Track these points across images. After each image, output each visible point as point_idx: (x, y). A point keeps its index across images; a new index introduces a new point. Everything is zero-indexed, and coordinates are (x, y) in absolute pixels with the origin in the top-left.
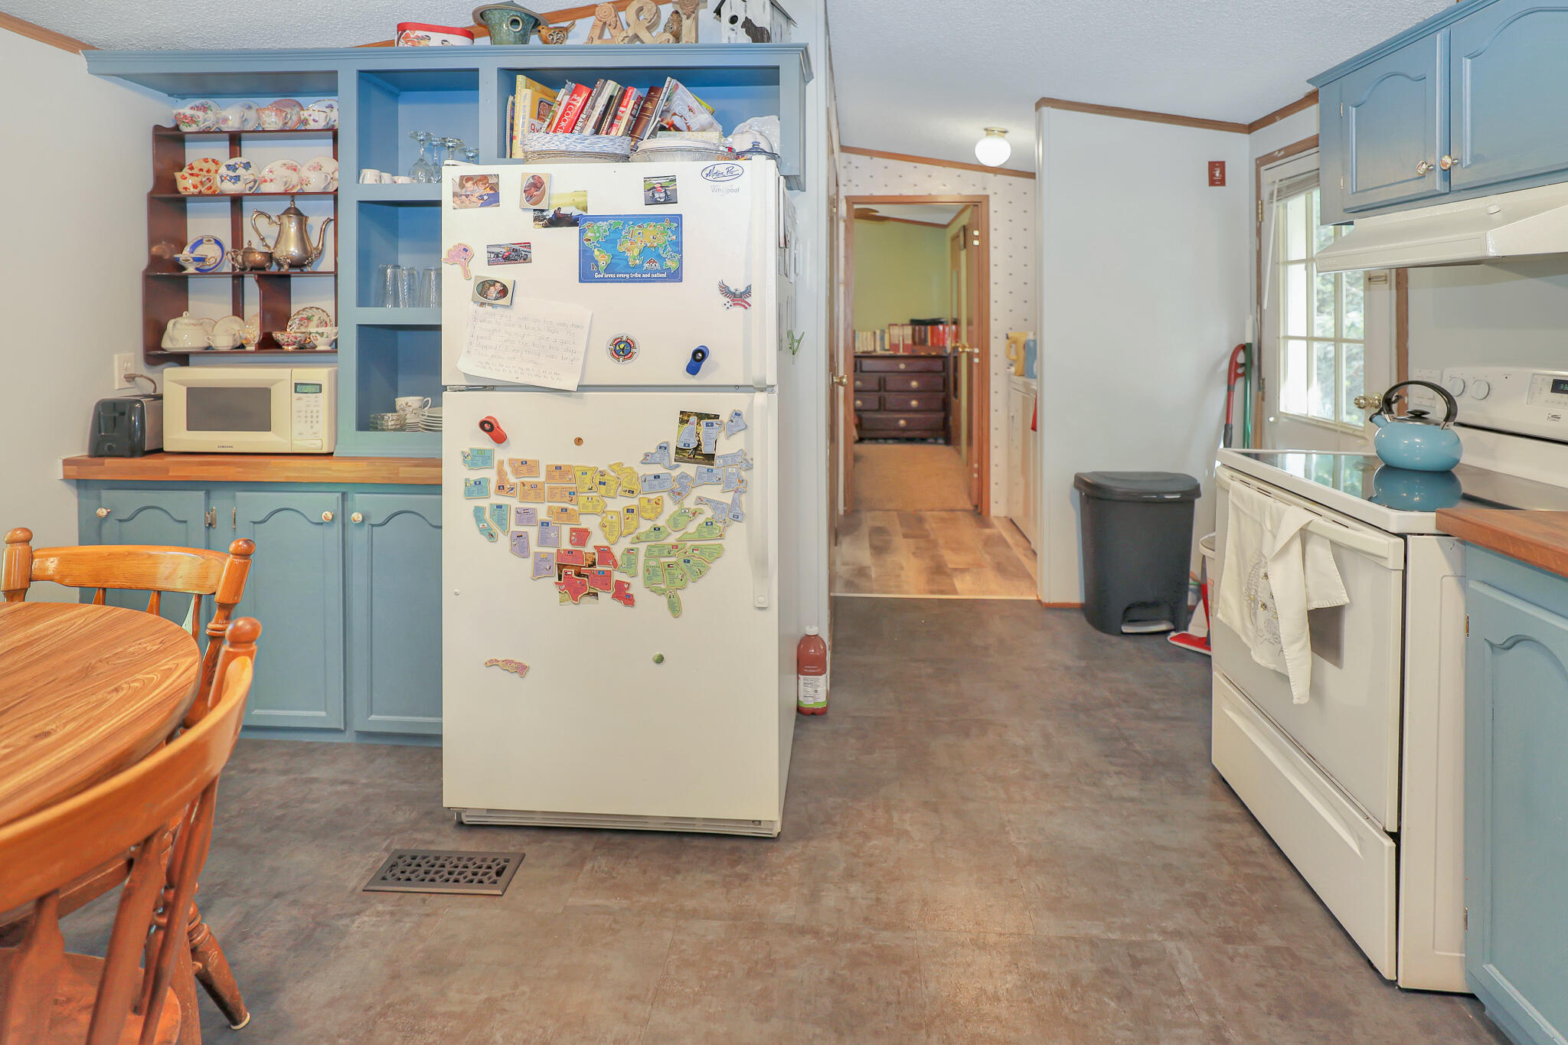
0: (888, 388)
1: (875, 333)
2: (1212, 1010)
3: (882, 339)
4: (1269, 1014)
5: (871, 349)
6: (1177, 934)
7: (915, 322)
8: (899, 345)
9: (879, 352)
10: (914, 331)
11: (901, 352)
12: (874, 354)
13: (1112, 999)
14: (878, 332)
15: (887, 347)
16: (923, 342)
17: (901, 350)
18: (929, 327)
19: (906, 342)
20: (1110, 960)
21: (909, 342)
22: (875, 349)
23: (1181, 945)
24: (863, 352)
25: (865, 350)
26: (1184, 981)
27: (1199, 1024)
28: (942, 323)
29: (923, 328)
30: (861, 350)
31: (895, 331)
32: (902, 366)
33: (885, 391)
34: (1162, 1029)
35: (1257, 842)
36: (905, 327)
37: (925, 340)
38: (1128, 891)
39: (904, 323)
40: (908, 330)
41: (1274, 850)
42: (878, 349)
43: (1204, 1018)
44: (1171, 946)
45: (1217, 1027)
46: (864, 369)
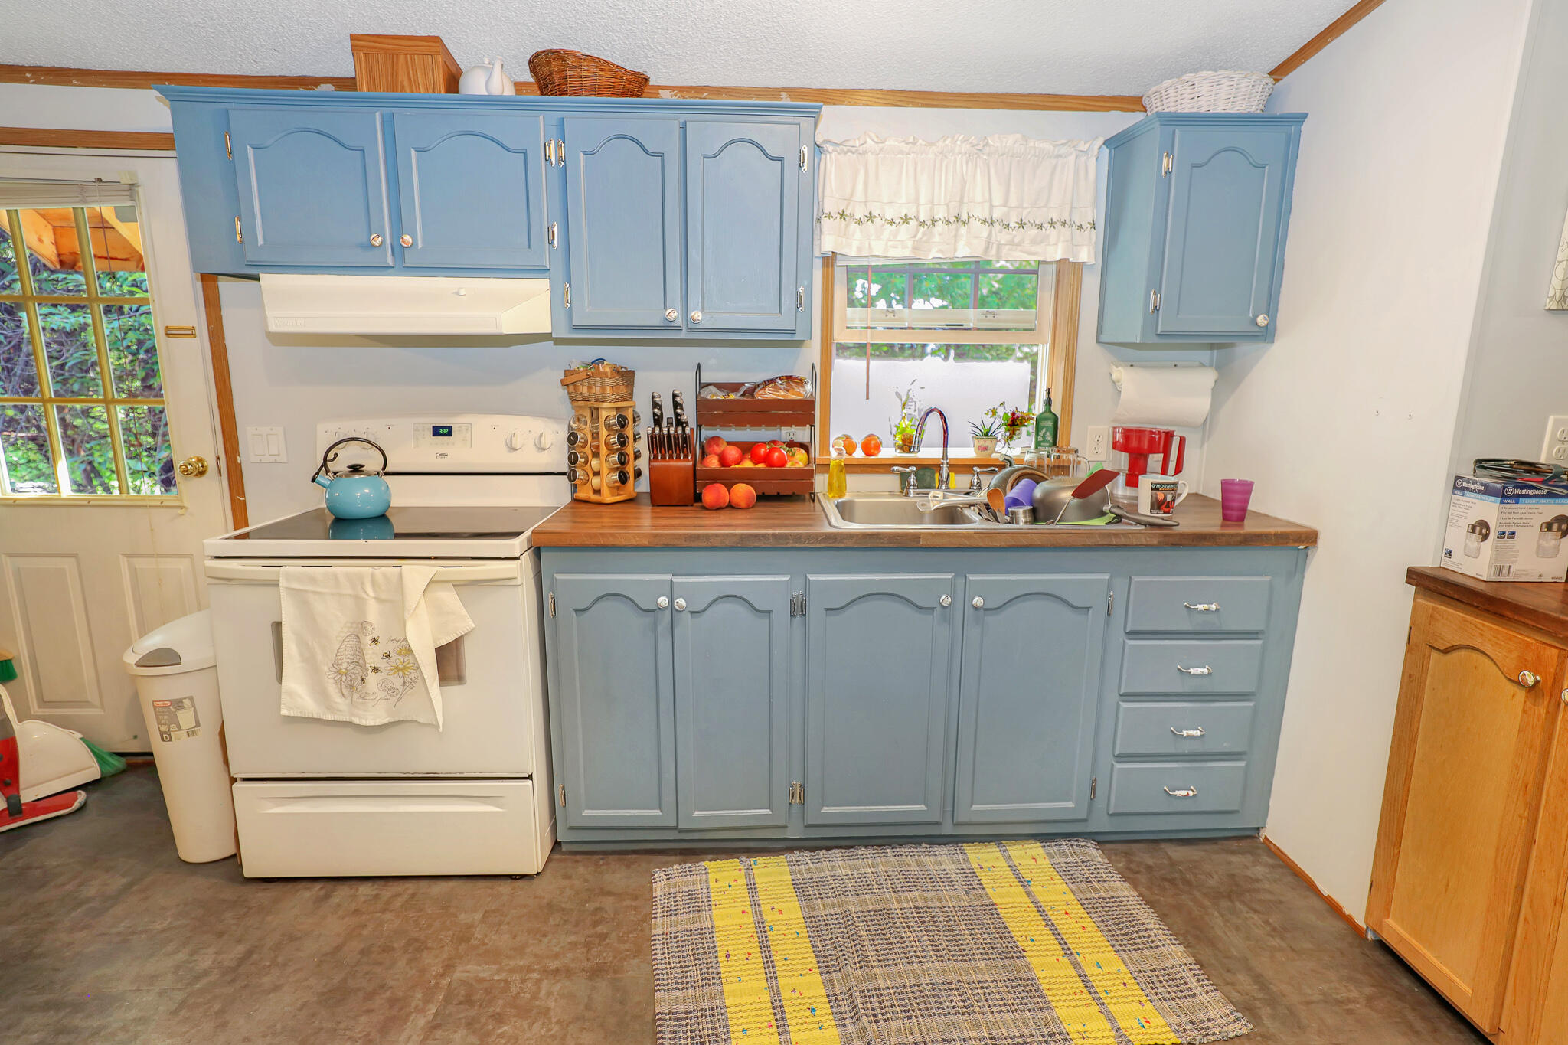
2: (529, 969)
4: (540, 941)
6: (448, 968)
13: (500, 1028)
20: (460, 1019)
23: (460, 968)
26: (497, 977)
27: (538, 982)
34: (537, 1003)
35: (365, 889)
38: (382, 987)
41: (381, 883)
43: (535, 976)
44: (458, 974)
45: (544, 971)
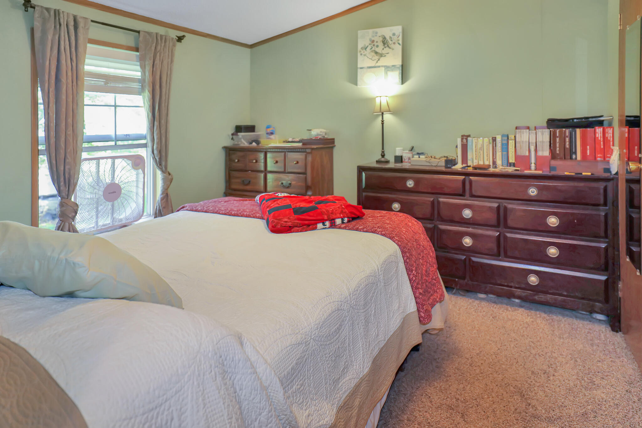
0: (510, 223)
1: (494, 140)
3: (505, 148)
5: (488, 162)
7: (552, 123)
8: (529, 157)
9: (501, 168)
10: (552, 137)
11: (533, 171)
12: (492, 170)
14: (499, 138)
15: (512, 160)
16: (569, 154)
17: (533, 166)
18: (578, 131)
19: (540, 153)
21: (545, 152)
22: (494, 163)
24: (475, 168)
25: (481, 163)
28: (601, 123)
29: (567, 131)
30: (475, 163)
31: (524, 137)
32: (533, 192)
33: (506, 226)
36: (539, 132)
37: (572, 151)
39: (538, 124)
40: (544, 136)
42: (499, 162)
46: (474, 193)
